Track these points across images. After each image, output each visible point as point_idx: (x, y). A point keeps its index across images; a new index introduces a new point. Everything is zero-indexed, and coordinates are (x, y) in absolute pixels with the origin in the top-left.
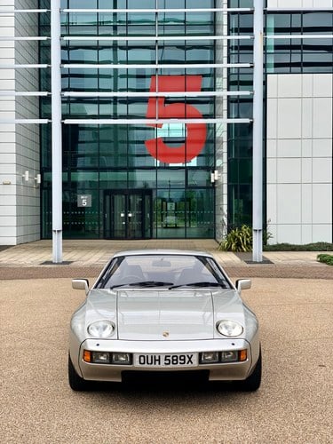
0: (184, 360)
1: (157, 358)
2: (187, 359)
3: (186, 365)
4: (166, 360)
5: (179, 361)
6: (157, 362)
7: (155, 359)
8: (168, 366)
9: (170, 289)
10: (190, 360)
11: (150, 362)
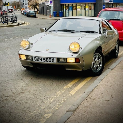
0: (51, 60)
1: (41, 59)
2: (52, 60)
3: (51, 62)
4: (44, 60)
5: (49, 61)
6: (41, 60)
7: (40, 59)
8: (45, 62)
9: (72, 33)
10: (53, 61)
11: (38, 60)
